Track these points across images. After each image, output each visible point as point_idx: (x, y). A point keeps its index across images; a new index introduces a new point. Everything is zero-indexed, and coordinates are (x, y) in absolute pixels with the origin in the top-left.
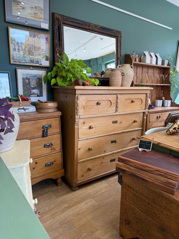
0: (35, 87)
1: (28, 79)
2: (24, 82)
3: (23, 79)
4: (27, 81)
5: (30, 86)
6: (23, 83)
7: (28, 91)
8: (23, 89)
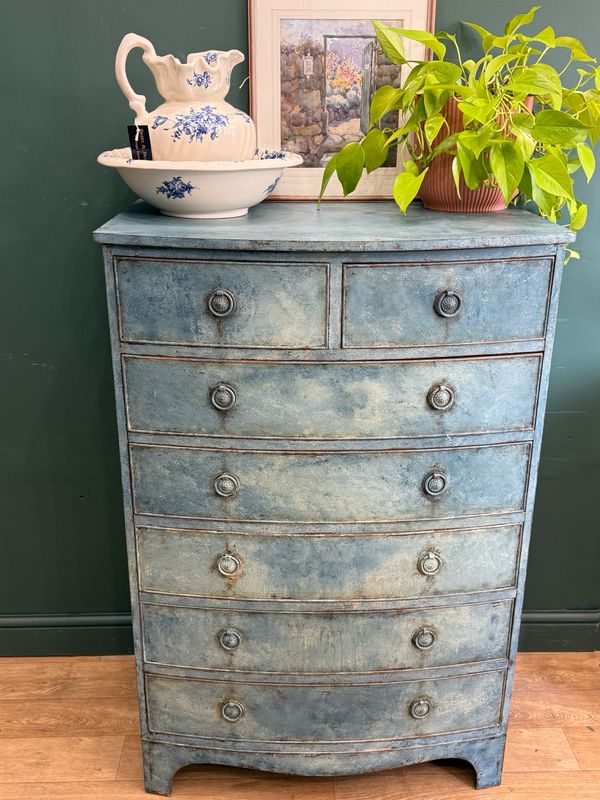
0: (354, 105)
1: (315, 53)
2: (292, 71)
3: (286, 52)
4: (308, 65)
5: (323, 97)
6: (285, 78)
7: (309, 131)
8: (283, 117)
